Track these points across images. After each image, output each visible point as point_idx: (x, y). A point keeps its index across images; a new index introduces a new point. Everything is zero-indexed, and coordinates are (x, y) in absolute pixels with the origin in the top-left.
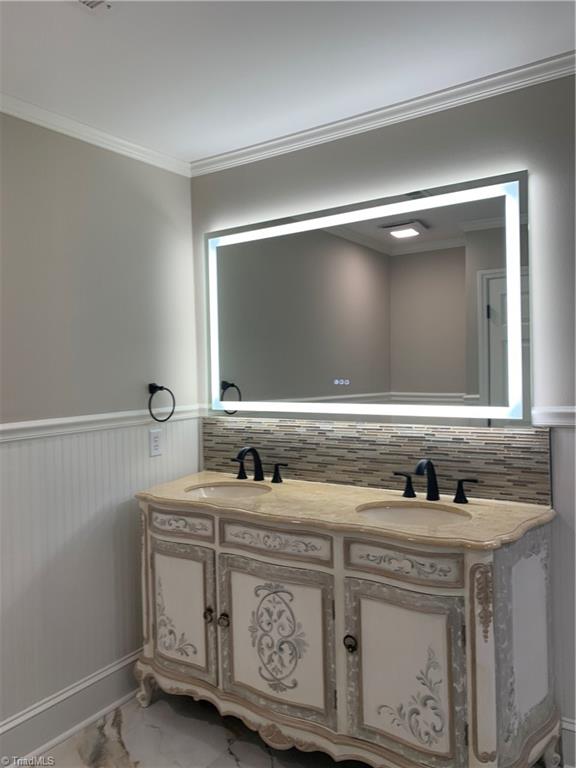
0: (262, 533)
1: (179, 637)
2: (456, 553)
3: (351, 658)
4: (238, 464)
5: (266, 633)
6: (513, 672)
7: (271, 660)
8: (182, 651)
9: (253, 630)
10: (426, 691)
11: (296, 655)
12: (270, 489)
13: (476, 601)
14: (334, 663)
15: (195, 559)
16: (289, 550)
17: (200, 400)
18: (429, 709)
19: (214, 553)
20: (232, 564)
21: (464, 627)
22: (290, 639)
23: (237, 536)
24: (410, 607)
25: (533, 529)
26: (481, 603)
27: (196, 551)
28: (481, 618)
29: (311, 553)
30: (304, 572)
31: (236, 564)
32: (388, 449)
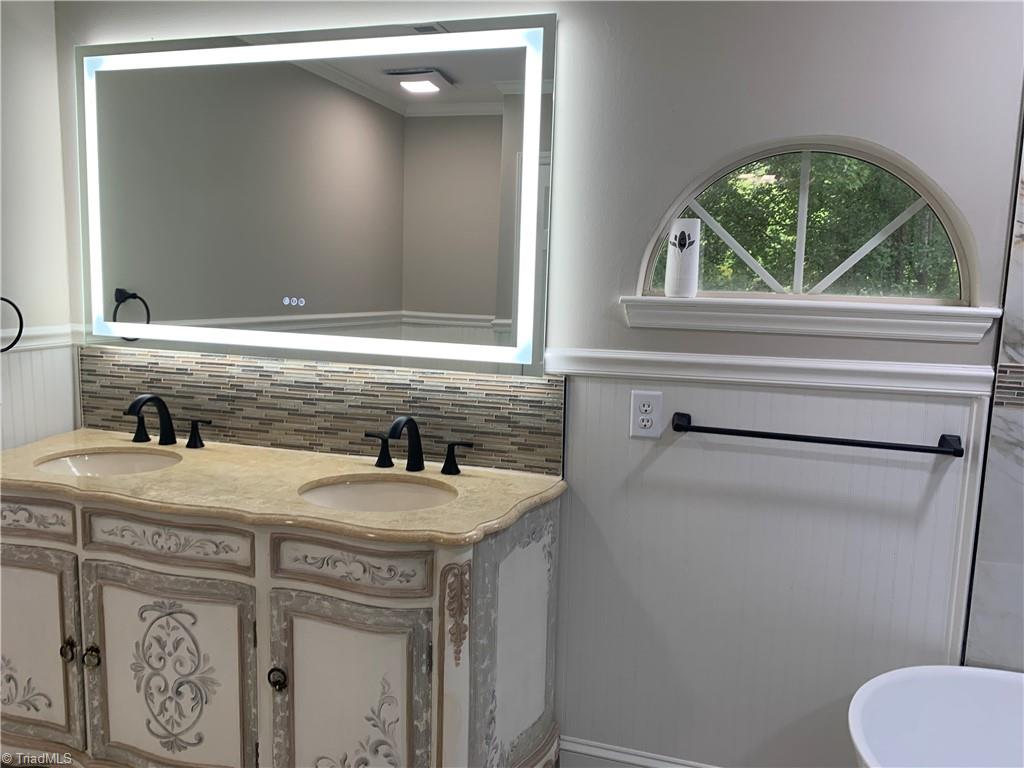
0: (150, 530)
1: (22, 683)
2: (424, 550)
3: (279, 699)
4: (135, 418)
5: (156, 672)
6: (493, 697)
7: (163, 709)
8: (29, 704)
9: (137, 668)
10: (376, 735)
11: (201, 699)
12: (179, 458)
13: (447, 612)
14: (256, 707)
15: (46, 568)
16: (190, 552)
17: (74, 319)
18: (382, 757)
19: (76, 558)
20: (105, 576)
21: (431, 648)
22: (192, 678)
23: (111, 533)
24: (361, 627)
25: (534, 509)
26: (452, 616)
27: (48, 556)
28: (452, 635)
29: (223, 556)
30: (213, 584)
31: (110, 574)
32: (360, 400)
